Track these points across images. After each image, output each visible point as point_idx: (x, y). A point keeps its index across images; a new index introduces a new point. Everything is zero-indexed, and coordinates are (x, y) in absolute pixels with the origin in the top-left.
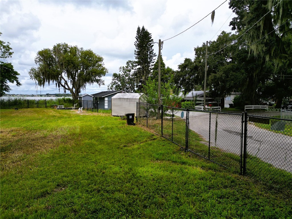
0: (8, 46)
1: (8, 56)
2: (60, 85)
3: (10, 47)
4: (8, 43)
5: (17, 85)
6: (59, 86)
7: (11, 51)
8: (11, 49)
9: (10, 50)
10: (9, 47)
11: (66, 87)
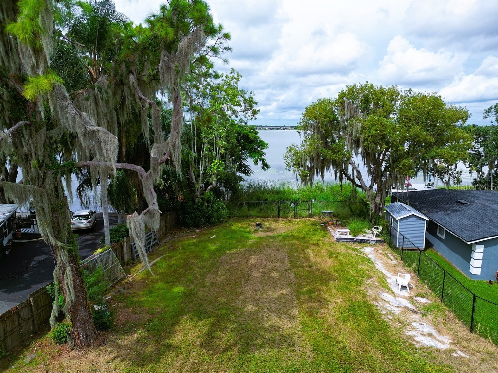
0: (251, 99)
1: (250, 118)
2: (344, 175)
3: (254, 100)
4: (251, 93)
5: (263, 168)
6: (341, 179)
7: (256, 108)
8: (256, 103)
9: (254, 105)
10: (252, 101)
11: (357, 181)
